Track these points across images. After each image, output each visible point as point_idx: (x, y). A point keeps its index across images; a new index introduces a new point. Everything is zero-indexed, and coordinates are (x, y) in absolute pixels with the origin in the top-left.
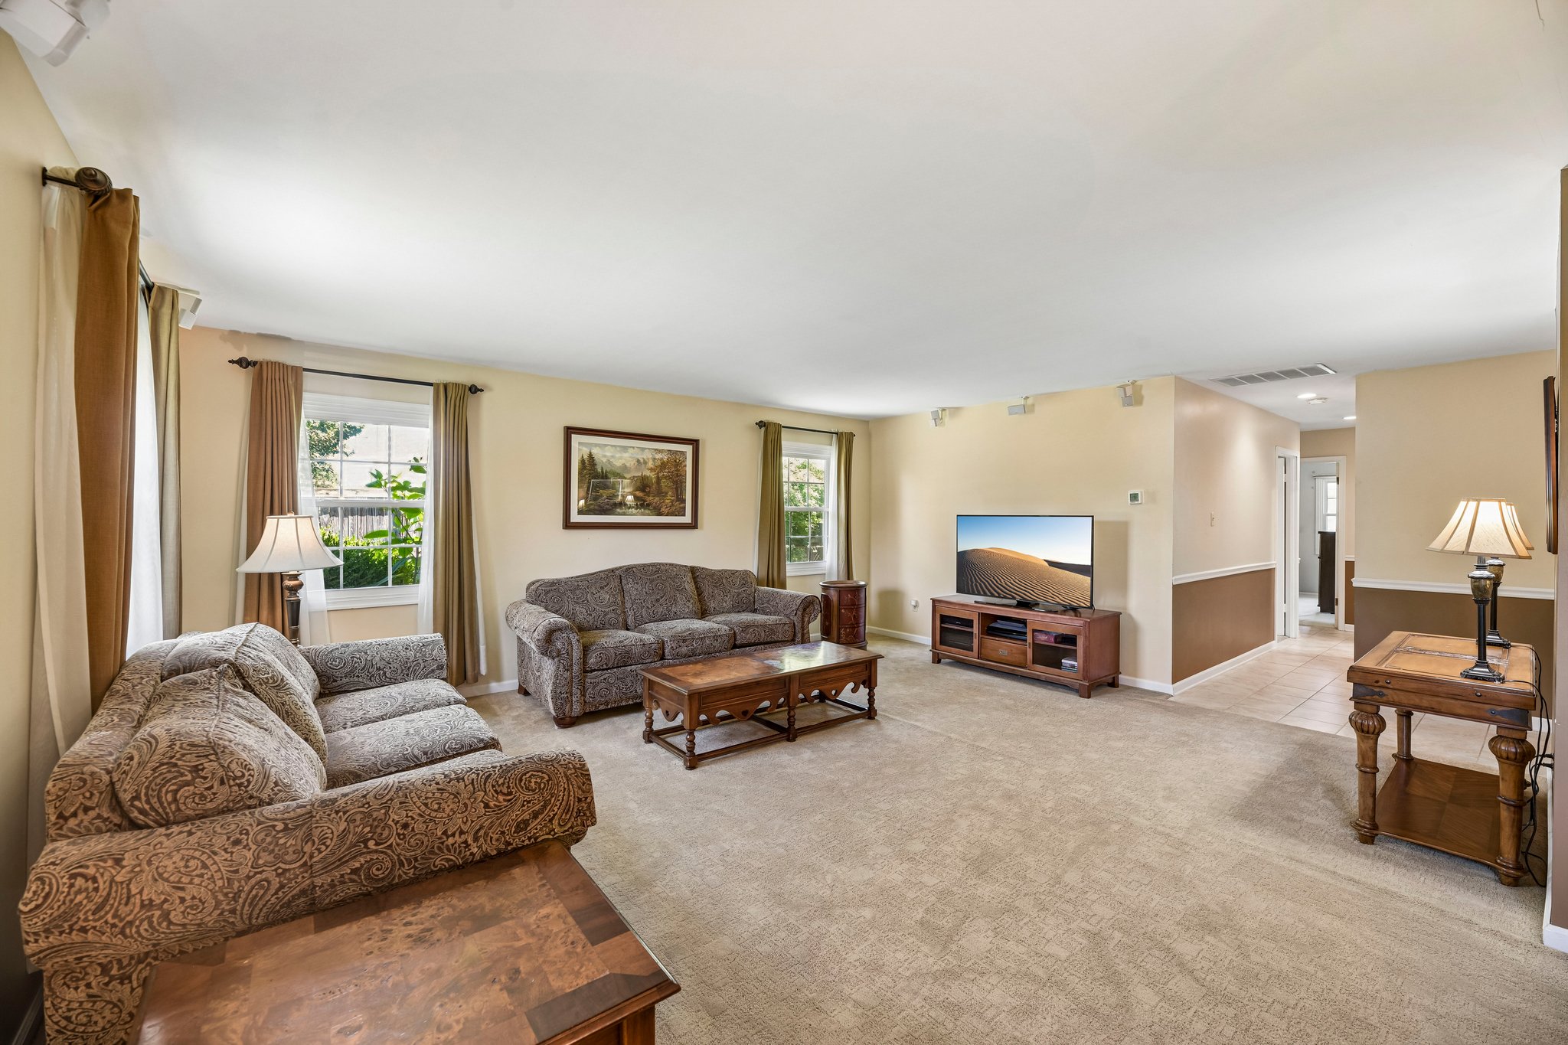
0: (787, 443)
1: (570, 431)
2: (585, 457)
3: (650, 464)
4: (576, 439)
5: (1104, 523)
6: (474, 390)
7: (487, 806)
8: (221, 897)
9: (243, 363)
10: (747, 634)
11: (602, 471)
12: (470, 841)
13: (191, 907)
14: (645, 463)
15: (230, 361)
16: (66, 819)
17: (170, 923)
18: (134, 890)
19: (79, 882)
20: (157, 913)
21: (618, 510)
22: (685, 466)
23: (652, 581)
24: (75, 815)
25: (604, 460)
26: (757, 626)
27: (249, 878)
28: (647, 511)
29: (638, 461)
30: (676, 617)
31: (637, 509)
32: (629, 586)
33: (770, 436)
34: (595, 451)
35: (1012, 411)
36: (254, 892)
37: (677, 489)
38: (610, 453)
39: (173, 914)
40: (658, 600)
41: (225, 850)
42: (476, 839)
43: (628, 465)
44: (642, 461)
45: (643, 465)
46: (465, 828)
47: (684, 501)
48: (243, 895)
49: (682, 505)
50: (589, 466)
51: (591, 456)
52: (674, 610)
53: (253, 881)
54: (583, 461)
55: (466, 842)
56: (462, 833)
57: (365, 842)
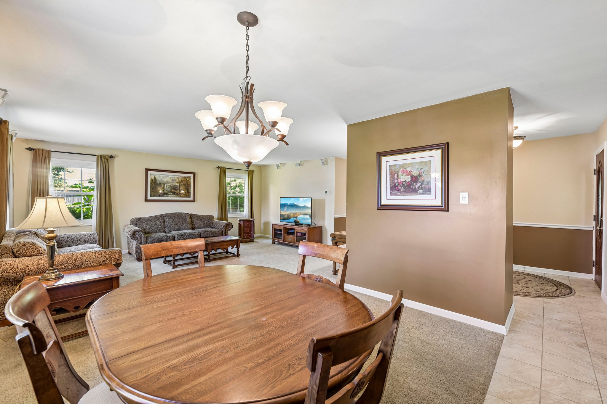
0: (228, 173)
1: (147, 170)
2: (153, 178)
3: (177, 181)
4: (149, 172)
5: (315, 200)
6: (112, 157)
7: (95, 257)
8: (36, 269)
9: (30, 149)
10: (205, 234)
11: (159, 182)
12: (91, 263)
13: (30, 270)
14: (175, 180)
15: (25, 149)
16: (3, 255)
17: (26, 273)
18: (19, 266)
19: (8, 264)
20: (23, 271)
21: (165, 196)
22: (190, 181)
23: (174, 218)
24: (5, 254)
25: (160, 179)
26: (209, 232)
27: (42, 266)
28: (176, 196)
29: (173, 180)
30: (183, 229)
31: (172, 195)
32: (167, 220)
33: (222, 171)
34: (157, 177)
35: (296, 165)
36: (43, 269)
37: (187, 189)
38: (161, 177)
39: (26, 271)
40: (176, 224)
41: (37, 261)
42: (93, 263)
43: (169, 181)
44: (174, 180)
45: (174, 181)
46: (90, 260)
47: (190, 193)
48: (41, 269)
49: (189, 194)
50: (154, 182)
51: (155, 178)
52: (182, 227)
53: (43, 267)
54: (152, 180)
55: (90, 263)
56: (89, 261)
57: (67, 261)
